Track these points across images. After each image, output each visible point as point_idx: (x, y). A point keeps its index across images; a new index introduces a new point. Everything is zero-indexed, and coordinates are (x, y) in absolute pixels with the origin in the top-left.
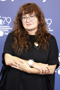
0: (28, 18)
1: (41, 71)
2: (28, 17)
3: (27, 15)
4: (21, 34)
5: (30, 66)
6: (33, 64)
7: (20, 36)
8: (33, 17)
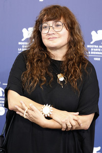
0: (51, 28)
1: (64, 126)
2: (51, 25)
3: (51, 23)
4: (38, 56)
5: (45, 116)
6: (51, 113)
7: (35, 60)
8: (59, 27)
